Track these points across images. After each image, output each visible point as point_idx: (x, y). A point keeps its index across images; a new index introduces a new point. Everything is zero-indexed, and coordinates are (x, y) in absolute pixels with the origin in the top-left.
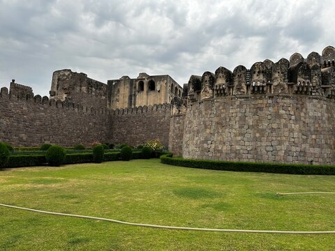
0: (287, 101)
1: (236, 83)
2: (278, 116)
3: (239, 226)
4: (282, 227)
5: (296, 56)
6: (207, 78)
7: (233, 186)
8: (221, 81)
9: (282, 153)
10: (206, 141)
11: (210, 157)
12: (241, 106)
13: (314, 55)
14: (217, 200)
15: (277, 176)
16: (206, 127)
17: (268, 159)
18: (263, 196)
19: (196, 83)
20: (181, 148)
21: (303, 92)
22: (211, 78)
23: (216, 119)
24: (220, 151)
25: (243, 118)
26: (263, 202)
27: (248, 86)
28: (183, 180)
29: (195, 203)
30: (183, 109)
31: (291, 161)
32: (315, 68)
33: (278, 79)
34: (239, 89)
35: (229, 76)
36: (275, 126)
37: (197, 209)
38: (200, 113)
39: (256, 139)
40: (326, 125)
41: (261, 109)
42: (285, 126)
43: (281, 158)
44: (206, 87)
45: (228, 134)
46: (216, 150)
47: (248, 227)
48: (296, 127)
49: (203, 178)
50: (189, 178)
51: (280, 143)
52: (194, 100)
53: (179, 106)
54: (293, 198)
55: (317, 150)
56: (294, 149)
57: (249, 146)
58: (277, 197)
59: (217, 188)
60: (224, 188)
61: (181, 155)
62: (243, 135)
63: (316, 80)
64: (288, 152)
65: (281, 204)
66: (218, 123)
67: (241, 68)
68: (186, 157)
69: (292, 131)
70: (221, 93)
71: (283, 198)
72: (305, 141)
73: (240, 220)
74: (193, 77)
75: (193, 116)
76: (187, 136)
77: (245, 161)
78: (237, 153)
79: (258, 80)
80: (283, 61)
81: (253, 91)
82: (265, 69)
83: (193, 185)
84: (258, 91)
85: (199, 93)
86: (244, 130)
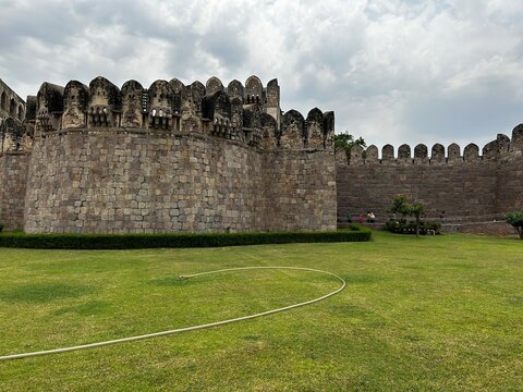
0: (201, 144)
1: (126, 109)
2: (188, 165)
3: (119, 333)
4: (183, 323)
5: (214, 82)
6: (74, 91)
7: (113, 274)
8: (100, 101)
9: (191, 219)
10: (71, 201)
11: (79, 228)
12: (132, 145)
13: (235, 84)
14: (85, 299)
16: (72, 177)
17: (172, 228)
18: (160, 283)
19: (54, 98)
20: (20, 214)
21: (220, 134)
22: (85, 95)
23: (90, 165)
24: (97, 219)
25: (137, 165)
26: (159, 292)
27: (145, 116)
28: (22, 271)
29: (41, 310)
30: (27, 143)
31: (205, 229)
32: (236, 102)
33: (189, 111)
34: (131, 118)
35: (115, 96)
36: (183, 179)
38: (61, 151)
39: (155, 199)
40: (247, 181)
41: (164, 153)
42: (197, 179)
43: (190, 226)
44: (73, 106)
45: (110, 191)
46: (90, 217)
47: (133, 332)
48: (210, 181)
49: (62, 265)
50: (34, 267)
51: (190, 204)
52: (48, 128)
53: (17, 134)
54: (201, 280)
55: (235, 214)
56: (207, 212)
57: (145, 208)
58: (181, 282)
59: (90, 279)
60: (99, 278)
61: (21, 227)
62: (135, 191)
63: (236, 119)
64: (199, 217)
65: (183, 291)
66: (93, 171)
67: (133, 85)
68: (31, 229)
69: (205, 187)
70: (99, 120)
71: (188, 281)
72: (221, 202)
73: (120, 325)
74: (46, 86)
75: (45, 156)
76: (33, 194)
77: (138, 232)
78: (125, 220)
79: (160, 108)
80: (197, 85)
81: (153, 124)
82: (172, 92)
83: (42, 278)
84: (160, 125)
85: (58, 116)
86: (137, 184)
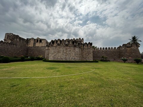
0: (72, 48)
1: (62, 43)
2: (70, 51)
3: (62, 75)
4: (71, 74)
5: (74, 39)
6: (55, 41)
7: (61, 66)
8: (59, 42)
9: (71, 58)
10: (55, 56)
11: (56, 59)
12: (63, 48)
13: (77, 39)
14: (57, 69)
15: (70, 63)
16: (55, 52)
17: (68, 60)
18: (67, 68)
19: (53, 42)
20: (48, 57)
21: (75, 46)
22: (57, 41)
23: (57, 51)
24: (58, 58)
25: (63, 51)
26: (67, 69)
27: (65, 44)
28: (49, 65)
29: (52, 71)
30: (49, 48)
31: (73, 60)
32: (77, 42)
33: (71, 43)
34: (63, 44)
35: (61, 41)
36: (70, 53)
37: (52, 72)
38: (54, 49)
39: (66, 56)
40: (79, 53)
41: (67, 49)
42: (72, 53)
43: (71, 60)
44: (55, 43)
45: (60, 54)
46: (57, 58)
47: (64, 75)
48: (74, 53)
49: (54, 64)
50: (50, 65)
51: (71, 56)
52: (52, 46)
53: (48, 47)
54: (73, 68)
55: (77, 58)
56: (73, 58)
57: (64, 57)
58: (70, 68)
59: (57, 66)
60: (59, 67)
61: (48, 59)
62: (63, 54)
63: (77, 44)
64: (72, 58)
65: (71, 69)
66: (58, 52)
67: (63, 40)
68: (50, 60)
69: (73, 54)
70: (59, 45)
71: (71, 68)
72: (75, 56)
73: (62, 74)
74: (52, 40)
75: (52, 50)
76: (50, 55)
77: (63, 60)
78: (62, 59)
79: (67, 43)
80: (72, 39)
81: (66, 45)
82: (68, 40)
83: (51, 66)
84: (67, 45)
85: (53, 44)
86: (63, 53)
